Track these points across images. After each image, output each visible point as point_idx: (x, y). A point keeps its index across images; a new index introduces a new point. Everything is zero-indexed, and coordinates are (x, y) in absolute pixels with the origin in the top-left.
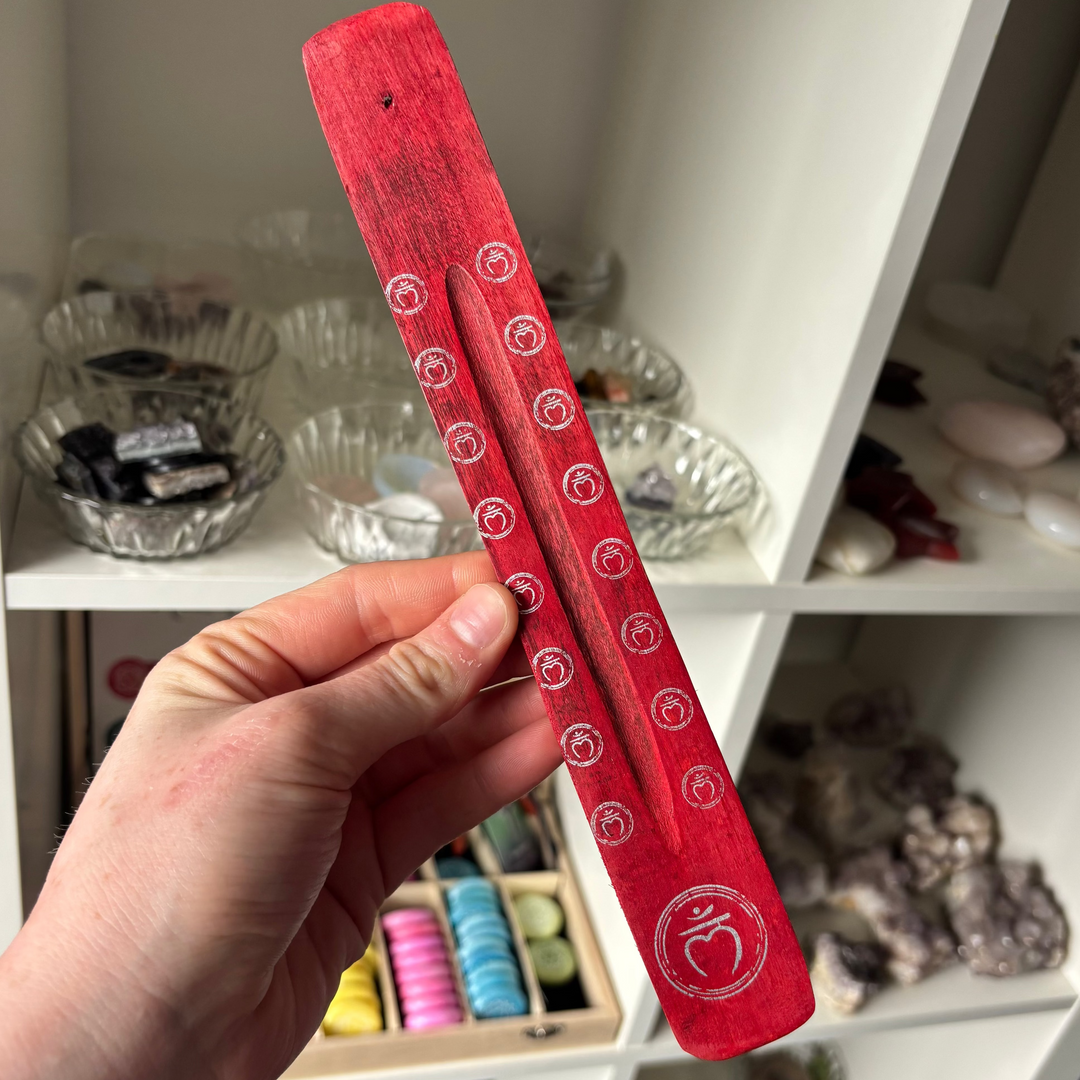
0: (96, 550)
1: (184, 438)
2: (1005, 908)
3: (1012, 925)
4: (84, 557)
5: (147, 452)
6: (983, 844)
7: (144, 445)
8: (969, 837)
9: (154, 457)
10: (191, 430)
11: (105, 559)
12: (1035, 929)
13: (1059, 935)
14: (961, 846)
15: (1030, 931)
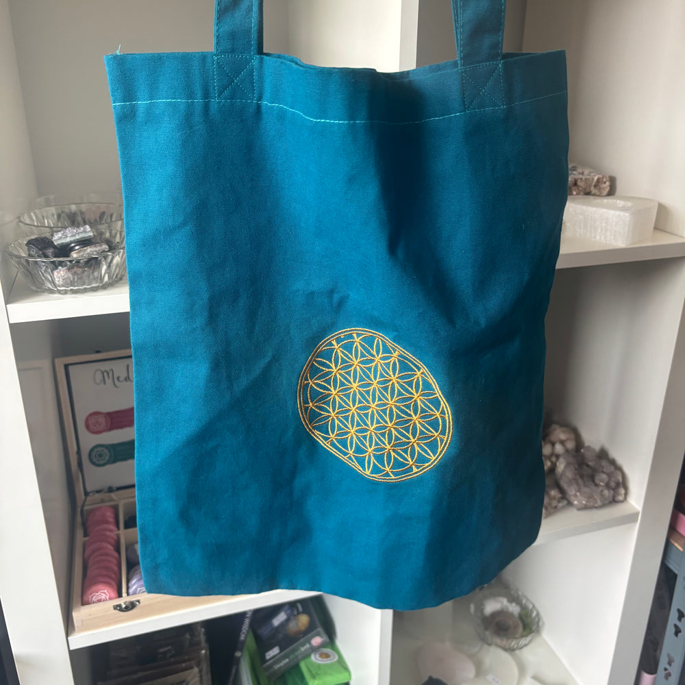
0: (51, 291)
1: (85, 231)
2: (586, 471)
3: (592, 478)
4: (46, 296)
5: (68, 240)
6: (571, 445)
7: (66, 237)
8: (562, 442)
9: (71, 242)
10: (88, 227)
11: (57, 295)
12: (604, 476)
13: (620, 479)
14: (559, 448)
15: (602, 478)
